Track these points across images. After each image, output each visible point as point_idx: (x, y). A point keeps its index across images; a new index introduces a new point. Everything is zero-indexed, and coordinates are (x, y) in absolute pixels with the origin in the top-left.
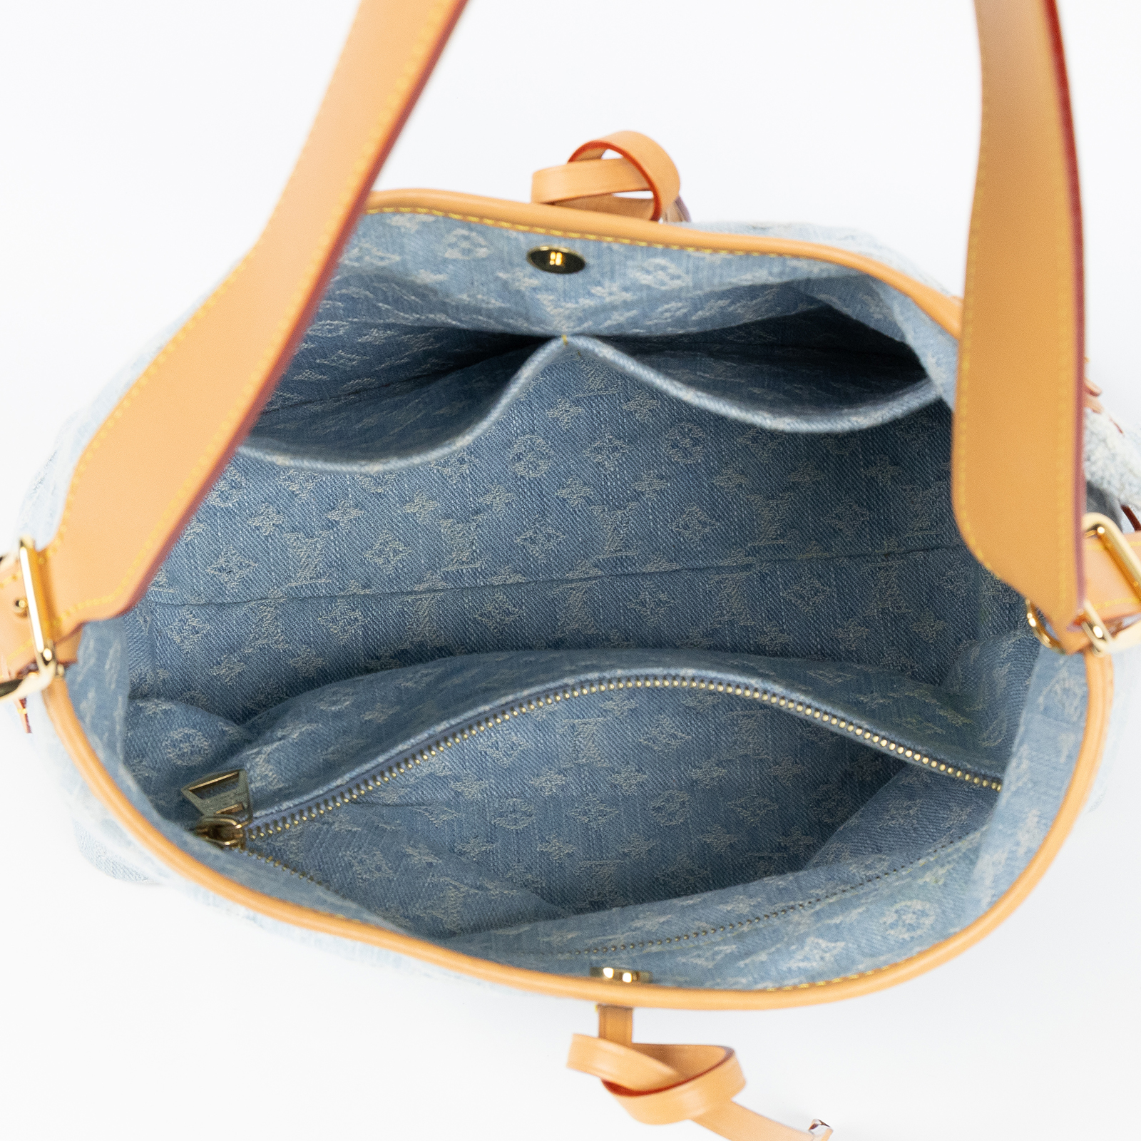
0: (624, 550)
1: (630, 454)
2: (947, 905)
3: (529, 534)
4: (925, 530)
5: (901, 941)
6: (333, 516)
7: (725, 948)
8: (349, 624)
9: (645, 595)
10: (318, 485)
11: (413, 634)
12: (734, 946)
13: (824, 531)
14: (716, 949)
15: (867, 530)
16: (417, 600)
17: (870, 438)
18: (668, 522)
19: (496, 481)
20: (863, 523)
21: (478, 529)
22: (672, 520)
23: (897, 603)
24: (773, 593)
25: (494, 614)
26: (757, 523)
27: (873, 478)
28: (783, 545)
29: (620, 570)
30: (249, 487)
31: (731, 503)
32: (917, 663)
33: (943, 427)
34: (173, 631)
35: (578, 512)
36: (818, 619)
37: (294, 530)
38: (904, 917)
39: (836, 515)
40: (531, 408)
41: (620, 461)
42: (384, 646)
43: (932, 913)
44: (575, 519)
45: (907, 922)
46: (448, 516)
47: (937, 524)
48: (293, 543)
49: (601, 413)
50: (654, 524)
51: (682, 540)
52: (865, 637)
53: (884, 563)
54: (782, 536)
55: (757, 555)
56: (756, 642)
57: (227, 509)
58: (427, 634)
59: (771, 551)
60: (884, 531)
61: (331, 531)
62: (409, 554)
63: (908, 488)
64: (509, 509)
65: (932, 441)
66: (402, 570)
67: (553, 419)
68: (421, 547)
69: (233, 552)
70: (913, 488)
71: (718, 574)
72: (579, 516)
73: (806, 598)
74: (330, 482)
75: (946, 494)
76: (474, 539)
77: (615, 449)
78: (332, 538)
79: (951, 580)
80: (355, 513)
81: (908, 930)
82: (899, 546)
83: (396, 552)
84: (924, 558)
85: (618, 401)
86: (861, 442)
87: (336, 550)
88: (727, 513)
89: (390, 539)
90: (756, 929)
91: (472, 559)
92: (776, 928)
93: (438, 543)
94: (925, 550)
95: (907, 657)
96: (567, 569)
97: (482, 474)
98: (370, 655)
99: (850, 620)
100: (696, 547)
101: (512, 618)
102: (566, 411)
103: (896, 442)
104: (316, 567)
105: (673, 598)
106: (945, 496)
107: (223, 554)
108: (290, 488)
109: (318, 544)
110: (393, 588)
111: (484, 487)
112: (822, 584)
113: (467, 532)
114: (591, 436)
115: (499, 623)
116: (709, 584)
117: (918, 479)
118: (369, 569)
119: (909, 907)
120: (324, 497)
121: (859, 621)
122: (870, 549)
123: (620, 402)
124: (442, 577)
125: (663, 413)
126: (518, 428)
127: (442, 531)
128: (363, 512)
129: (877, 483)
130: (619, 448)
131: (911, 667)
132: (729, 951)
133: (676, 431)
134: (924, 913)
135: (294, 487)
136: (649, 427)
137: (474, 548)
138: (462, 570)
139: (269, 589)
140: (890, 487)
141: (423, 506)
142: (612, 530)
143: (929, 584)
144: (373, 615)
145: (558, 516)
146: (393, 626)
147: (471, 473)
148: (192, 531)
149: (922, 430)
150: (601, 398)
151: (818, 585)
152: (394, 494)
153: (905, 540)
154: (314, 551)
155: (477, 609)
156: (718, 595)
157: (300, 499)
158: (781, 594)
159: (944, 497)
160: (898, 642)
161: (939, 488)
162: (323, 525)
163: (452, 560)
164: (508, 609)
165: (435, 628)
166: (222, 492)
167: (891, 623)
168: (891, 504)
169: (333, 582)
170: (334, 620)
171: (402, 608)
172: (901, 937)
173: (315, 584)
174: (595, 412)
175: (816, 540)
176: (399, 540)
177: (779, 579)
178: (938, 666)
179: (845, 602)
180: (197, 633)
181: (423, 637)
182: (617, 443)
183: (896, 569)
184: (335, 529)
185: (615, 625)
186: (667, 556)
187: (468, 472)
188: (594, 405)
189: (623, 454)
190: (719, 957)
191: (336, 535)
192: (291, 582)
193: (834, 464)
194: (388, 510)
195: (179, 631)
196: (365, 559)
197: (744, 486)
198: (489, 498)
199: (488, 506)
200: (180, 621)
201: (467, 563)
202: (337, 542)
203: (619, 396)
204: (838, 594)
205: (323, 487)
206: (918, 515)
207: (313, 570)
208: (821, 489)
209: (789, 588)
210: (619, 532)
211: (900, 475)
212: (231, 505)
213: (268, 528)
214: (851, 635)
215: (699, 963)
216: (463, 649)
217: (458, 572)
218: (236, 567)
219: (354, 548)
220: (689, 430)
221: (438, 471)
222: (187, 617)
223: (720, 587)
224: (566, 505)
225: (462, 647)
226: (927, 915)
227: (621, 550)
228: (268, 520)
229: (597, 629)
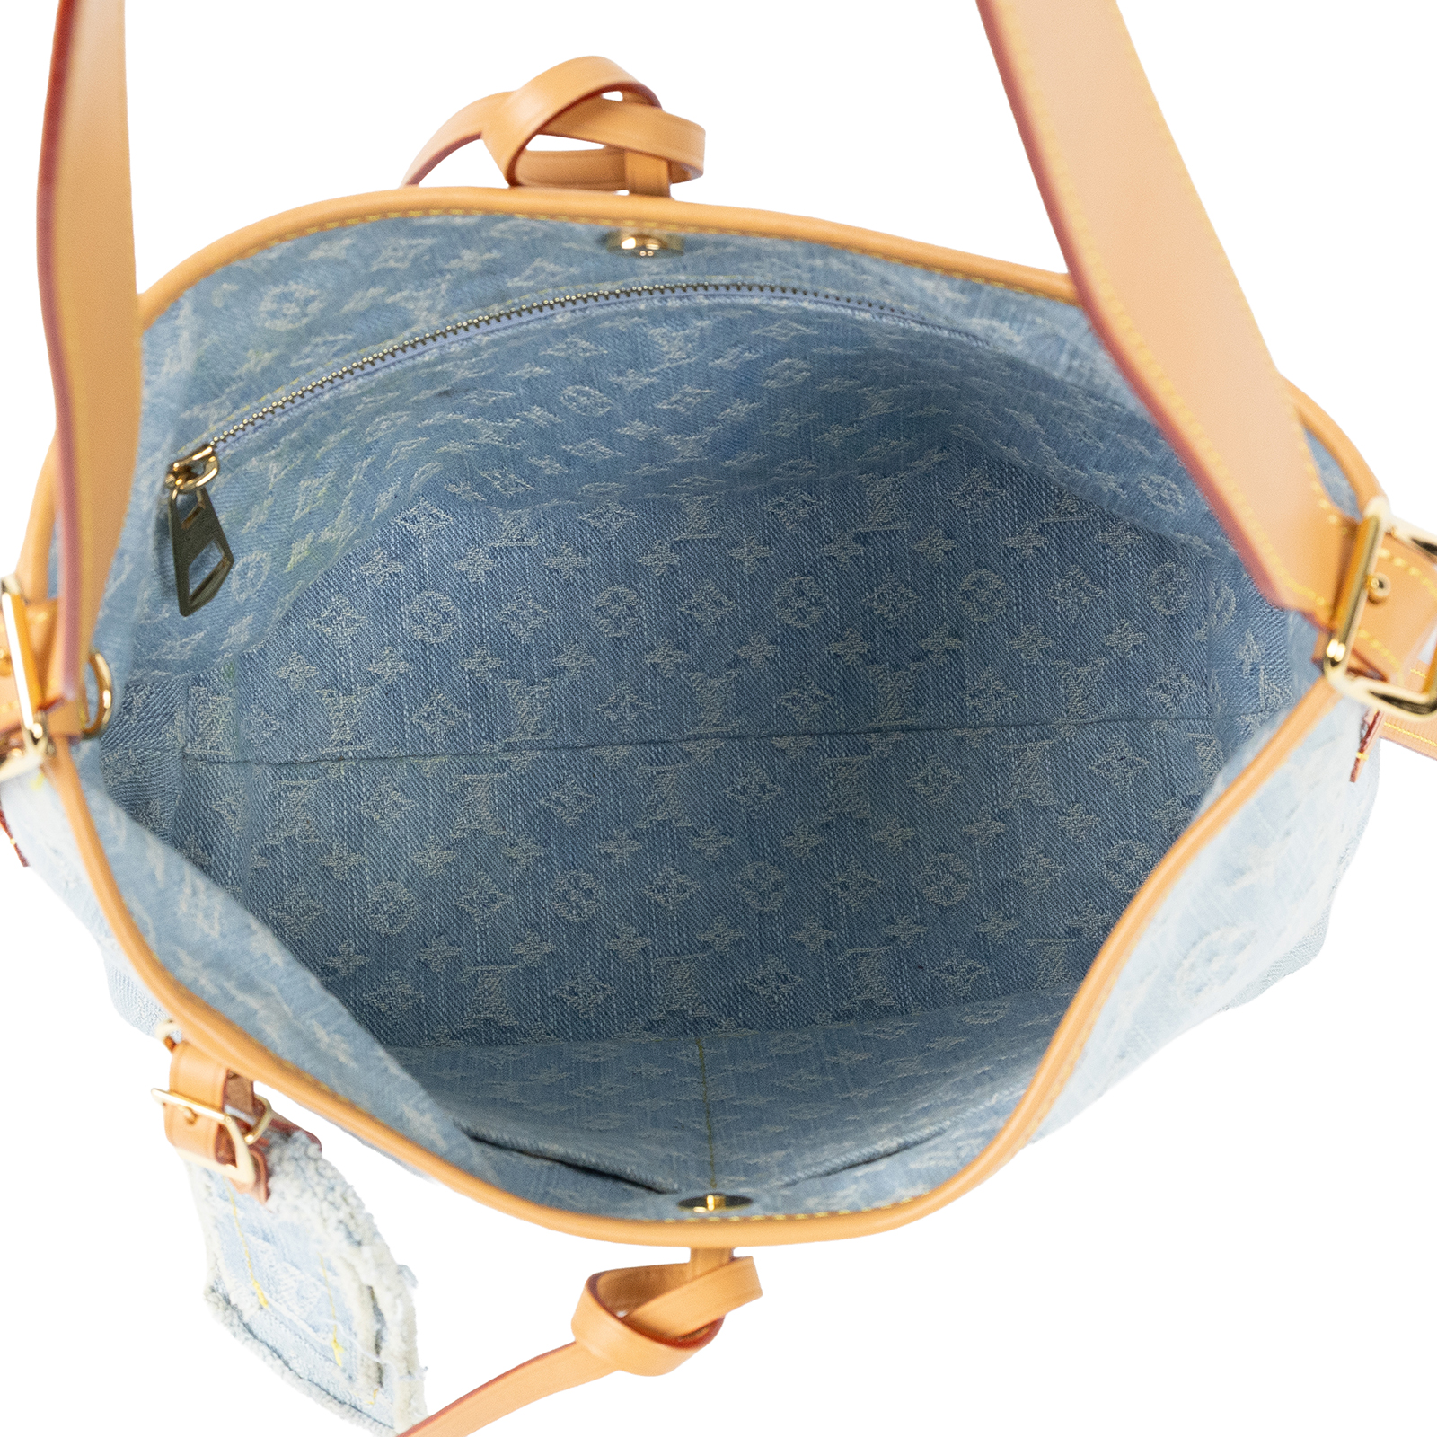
0: (654, 773)
1: (643, 883)
2: (243, 324)
3: (766, 798)
4: (293, 787)
5: (300, 281)
6: (999, 827)
7: (520, 284)
8: (980, 692)
9: (630, 718)
10: (1016, 865)
11: (905, 680)
12: (510, 285)
13: (415, 790)
14: (532, 283)
15: (364, 790)
16: (900, 719)
17: (355, 901)
18: (600, 805)
19: (803, 862)
20: (368, 798)
21: (826, 805)
22: (596, 807)
23: (331, 701)
24: (478, 717)
25: (810, 699)
26: (494, 802)
27: (354, 851)
28: (465, 773)
29: (660, 749)
30: (1098, 864)
31: (525, 825)
32: (313, 628)
33: (263, 910)
34: (1189, 687)
35: (708, 820)
36: (427, 685)
37: (1045, 810)
38: (297, 310)
39: (400, 809)
40: (761, 943)
41: (655, 875)
42: (940, 666)
43: (263, 315)
44: (711, 813)
45: (293, 305)
46: (863, 822)
47: (279, 794)
48: (1046, 792)
49: (677, 934)
50: (617, 803)
51: (585, 785)
52: (373, 661)
53: (345, 750)
54: (465, 785)
55: (496, 762)
56: (502, 660)
57: (1125, 837)
58: (889, 679)
59: (480, 765)
60: (344, 788)
61: (1001, 808)
62: (909, 778)
63: (312, 840)
64: (789, 829)
65: (280, 895)
66: (918, 760)
67: (735, 927)
68: (895, 786)
69: (1117, 784)
70: (306, 838)
71: (543, 741)
72: (706, 814)
73: (440, 710)
74: (1001, 867)
75: (267, 829)
76: (831, 794)
77: (661, 890)
78: (1000, 800)
79: (267, 725)
80: (973, 830)
81: (292, 294)
82: (326, 770)
83: (925, 781)
84: (296, 754)
85: (656, 947)
86: (367, 896)
87: (996, 786)
88: (530, 815)
89: (931, 797)
90: (483, 306)
91: (835, 769)
92: (458, 308)
93: (874, 790)
94: (295, 763)
95: (325, 635)
96: (721, 752)
97: (819, 870)
98: (956, 655)
99: (389, 683)
100: (569, 774)
101: (789, 695)
102: (719, 936)
103: (323, 896)
104: (1020, 764)
105: (597, 713)
106: (267, 826)
107: (1130, 782)
108: (1049, 860)
109: (1017, 792)
110: (928, 737)
111: (818, 855)
112: (421, 726)
113: (840, 802)
114: (690, 907)
115: (804, 689)
116: (555, 728)
117: (299, 850)
118: (956, 761)
119: (290, 322)
120: (1009, 850)
121: (379, 681)
122: (361, 766)
123: (653, 947)
124: (870, 748)
125: (603, 933)
126: (777, 922)
127: (869, 805)
128: (964, 830)
129: (350, 846)
130: (656, 891)
131: (320, 623)
132: (516, 279)
133: (586, 910)
134: (273, 315)
135: (1045, 862)
136: (620, 916)
137: (832, 782)
138: (847, 756)
139: (1075, 738)
140: (334, 841)
141: (890, 835)
142: (668, 798)
143: (293, 724)
144: (953, 702)
145: (731, 815)
146: (929, 689)
147: (833, 871)
148: (1167, 811)
149: (290, 907)
150: (676, 952)
151: (425, 724)
152: (925, 851)
153: (319, 776)
154: (1021, 785)
155: (830, 707)
156: (545, 716)
157: (1037, 847)
158: (470, 716)
159: (270, 826)
160: (335, 654)
161: (274, 836)
162: (1011, 815)
163: (858, 769)
164: (793, 705)
165: (880, 685)
166: (1131, 858)
167: (341, 677)
168: (333, 822)
169: (1000, 746)
170: (998, 695)
171: (917, 710)
172: (300, 287)
173: (1021, 743)
174: (684, 935)
175: (425, 780)
176: (920, 796)
177: (471, 733)
178: (288, 624)
179: (395, 705)
180: (1160, 685)
181: (894, 677)
182: (660, 898)
183: (331, 743)
184: (996, 810)
185: (667, 683)
186: (603, 765)
187: (837, 874)
188: (685, 943)
189: (651, 883)
190: (528, 272)
191: (995, 803)
192: (1049, 745)
193: (399, 870)
194: (933, 832)
195: (1182, 688)
196: (961, 774)
197: (508, 844)
198: (813, 842)
199: (814, 832)
200: (1181, 700)
201: (841, 764)
202: (994, 794)
203: (654, 954)
204: (402, 714)
205: (1010, 862)
206: (302, 805)
207: (1024, 760)
208: (417, 841)
209: (459, 723)
210: (659, 796)
211: (322, 856)
212: (1121, 842)
213: (1076, 813)
214: (389, 664)
215: (552, 266)
216: (848, 661)
217: (852, 754)
218: (1114, 766)
219: (974, 788)
220: (571, 912)
221: (873, 876)
222: (1171, 704)
223: (541, 725)
224: (722, 828)
225: (849, 663)
226: (268, 313)
227: (658, 773)
228: (1075, 822)
229: (689, 678)
